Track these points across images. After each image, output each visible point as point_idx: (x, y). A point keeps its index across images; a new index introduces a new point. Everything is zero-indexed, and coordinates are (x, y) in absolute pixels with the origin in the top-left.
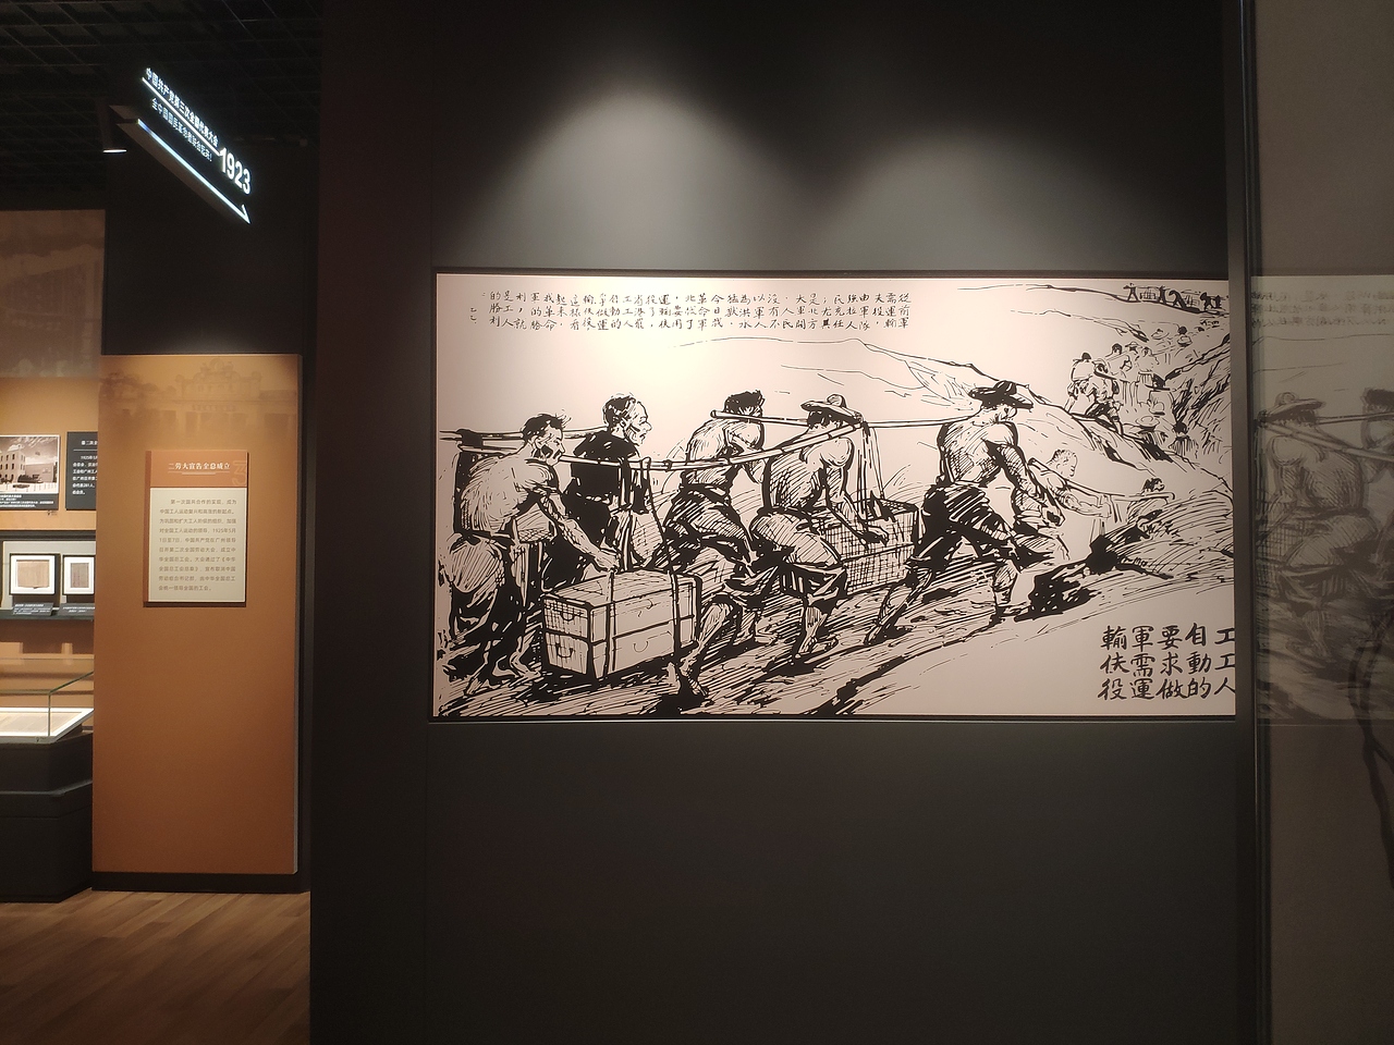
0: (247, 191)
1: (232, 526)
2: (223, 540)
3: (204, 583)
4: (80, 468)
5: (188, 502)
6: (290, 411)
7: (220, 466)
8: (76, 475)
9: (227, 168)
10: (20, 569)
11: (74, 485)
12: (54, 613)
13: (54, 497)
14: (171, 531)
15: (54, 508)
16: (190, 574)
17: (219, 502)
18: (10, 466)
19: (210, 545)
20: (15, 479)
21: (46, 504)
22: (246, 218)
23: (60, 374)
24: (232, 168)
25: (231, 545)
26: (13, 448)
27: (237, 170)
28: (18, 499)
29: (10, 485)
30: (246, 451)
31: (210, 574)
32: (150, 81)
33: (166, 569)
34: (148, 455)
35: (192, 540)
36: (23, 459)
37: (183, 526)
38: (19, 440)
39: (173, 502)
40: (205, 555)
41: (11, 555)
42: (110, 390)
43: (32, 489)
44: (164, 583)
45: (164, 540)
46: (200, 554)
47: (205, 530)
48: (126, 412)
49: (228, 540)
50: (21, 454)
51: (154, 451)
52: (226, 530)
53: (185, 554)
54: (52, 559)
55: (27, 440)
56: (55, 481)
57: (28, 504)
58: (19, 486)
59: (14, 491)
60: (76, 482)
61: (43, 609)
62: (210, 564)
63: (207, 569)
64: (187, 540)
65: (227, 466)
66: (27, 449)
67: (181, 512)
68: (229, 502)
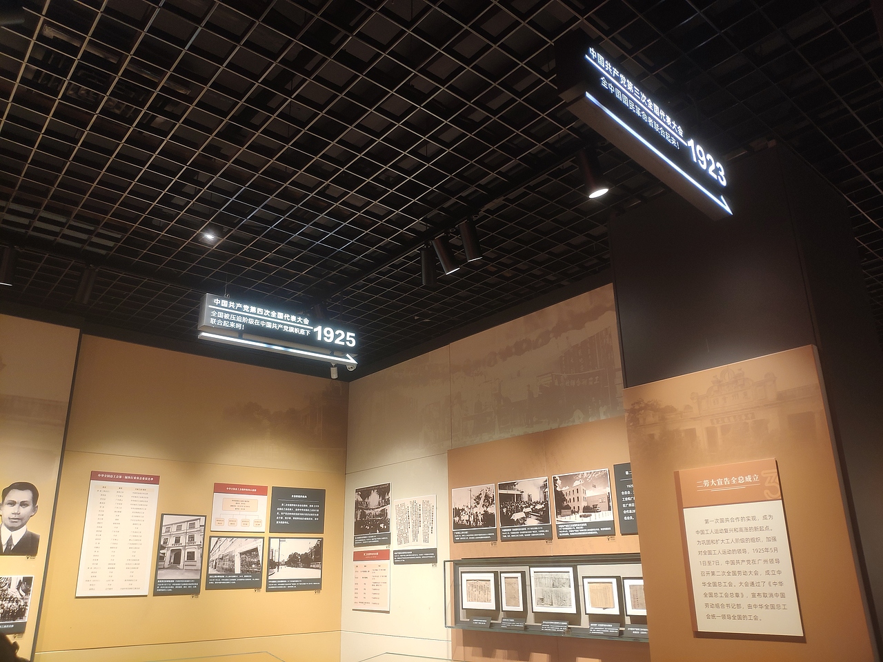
0: (724, 183)
1: (772, 545)
2: (765, 561)
3: (753, 612)
4: (627, 496)
5: (722, 521)
6: (817, 407)
7: (749, 479)
8: (625, 502)
9: (697, 158)
10: (592, 591)
11: (625, 512)
12: (621, 633)
13: (611, 523)
14: (710, 553)
15: (611, 534)
16: (735, 601)
17: (754, 518)
18: (576, 499)
19: (752, 568)
20: (581, 510)
21: (605, 530)
22: (727, 209)
23: (603, 417)
24: (703, 159)
25: (775, 567)
26: (576, 483)
27: (709, 163)
28: (585, 527)
29: (578, 515)
30: (773, 459)
31: (758, 601)
32: (596, 60)
33: (711, 595)
34: (677, 475)
35: (733, 563)
36: (584, 492)
37: (720, 547)
38: (580, 476)
39: (707, 521)
40: (750, 579)
41: (583, 577)
42: (636, 417)
43: (594, 517)
44: (711, 611)
45: (704, 563)
46: (743, 579)
47: (745, 551)
48: (652, 436)
49: (772, 561)
50: (582, 488)
51: (682, 471)
52: (767, 550)
53: (728, 579)
54: (614, 581)
55: (585, 475)
56: (609, 509)
57: (592, 531)
58: (585, 516)
59: (579, 520)
60: (626, 509)
61: (612, 629)
62: (756, 590)
63: (754, 595)
64: (727, 562)
65: (756, 478)
66: (586, 484)
67: (717, 532)
68: (765, 517)
